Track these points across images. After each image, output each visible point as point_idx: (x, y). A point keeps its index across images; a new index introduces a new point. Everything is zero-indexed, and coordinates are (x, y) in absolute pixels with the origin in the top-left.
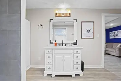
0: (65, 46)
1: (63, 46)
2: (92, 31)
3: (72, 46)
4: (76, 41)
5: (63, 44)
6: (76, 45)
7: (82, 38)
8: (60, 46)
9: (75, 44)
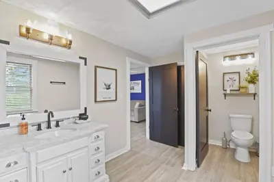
0: (57, 125)
1: (49, 127)
2: (113, 87)
3: (76, 123)
4: (86, 109)
5: (49, 122)
6: (86, 119)
7: (96, 101)
8: (39, 128)
9: (83, 117)
